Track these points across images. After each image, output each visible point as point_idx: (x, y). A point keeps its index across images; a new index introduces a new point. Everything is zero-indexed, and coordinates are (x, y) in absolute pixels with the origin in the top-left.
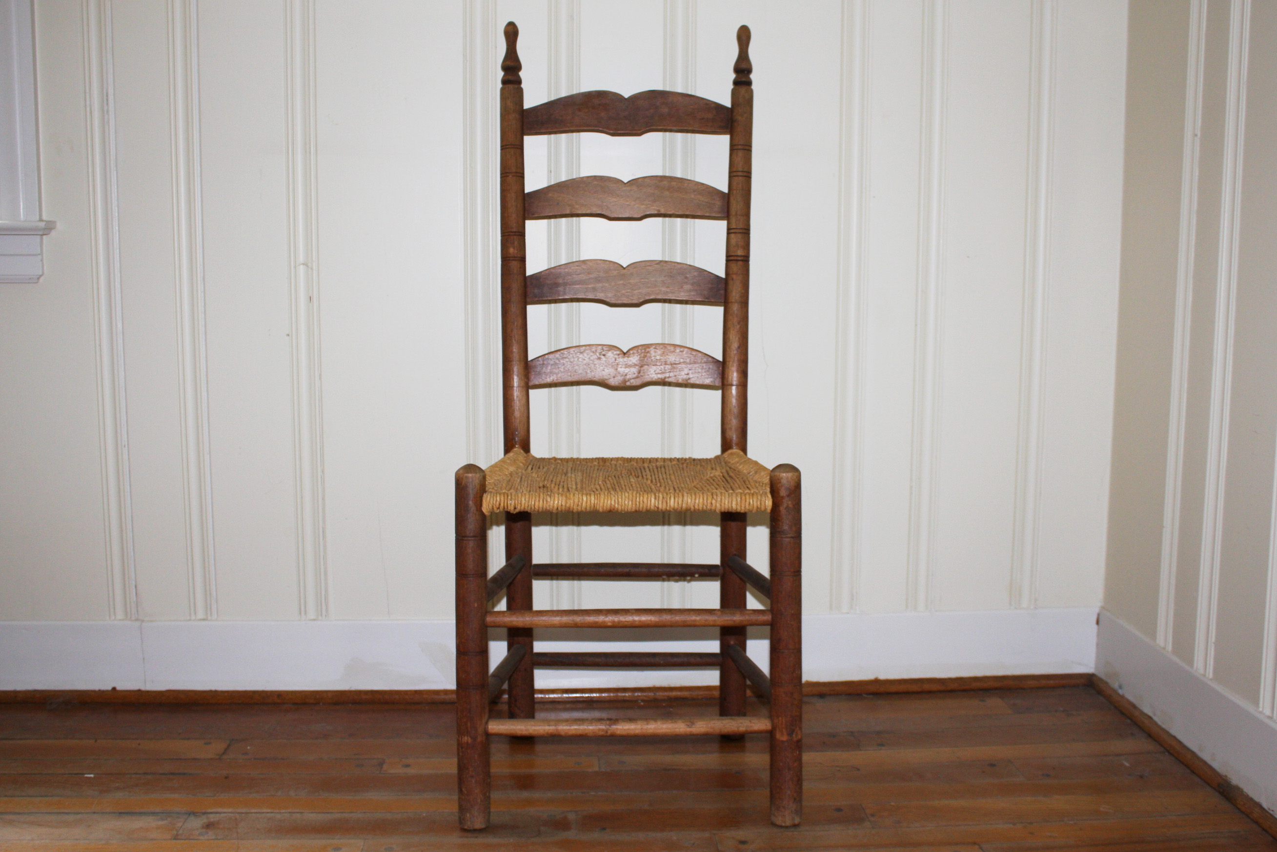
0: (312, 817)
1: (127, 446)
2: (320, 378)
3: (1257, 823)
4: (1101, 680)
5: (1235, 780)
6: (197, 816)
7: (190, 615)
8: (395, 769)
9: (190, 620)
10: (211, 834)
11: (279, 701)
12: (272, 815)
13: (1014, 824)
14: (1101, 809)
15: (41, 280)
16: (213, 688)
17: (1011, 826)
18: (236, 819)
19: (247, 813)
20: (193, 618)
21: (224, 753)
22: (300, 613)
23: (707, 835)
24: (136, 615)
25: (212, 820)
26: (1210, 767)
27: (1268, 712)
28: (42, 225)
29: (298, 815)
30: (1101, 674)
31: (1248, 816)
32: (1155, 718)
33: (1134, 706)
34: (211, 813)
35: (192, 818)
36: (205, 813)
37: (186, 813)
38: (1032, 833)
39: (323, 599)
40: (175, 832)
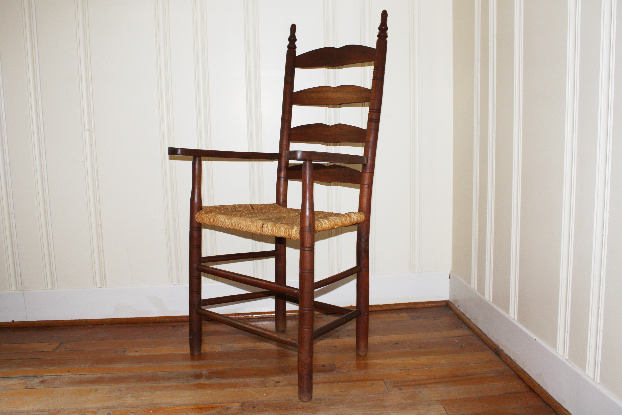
0: (89, 376)
1: (13, 213)
2: (98, 181)
3: (509, 366)
4: (451, 303)
5: (501, 347)
6: (38, 377)
7: (45, 287)
8: (130, 353)
9: (45, 289)
10: (42, 386)
11: (86, 324)
12: (72, 375)
13: (401, 370)
14: (441, 362)
16: (57, 319)
17: (399, 371)
18: (55, 378)
19: (60, 375)
20: (47, 288)
21: (57, 348)
22: (94, 285)
23: (262, 379)
24: (21, 288)
25: (44, 379)
26: (492, 341)
27: (513, 317)
29: (83, 375)
30: (451, 301)
31: (505, 362)
32: (472, 320)
33: (464, 315)
34: (44, 376)
35: (36, 378)
36: (41, 376)
37: (33, 377)
38: (408, 374)
39: (104, 278)
40: (26, 385)
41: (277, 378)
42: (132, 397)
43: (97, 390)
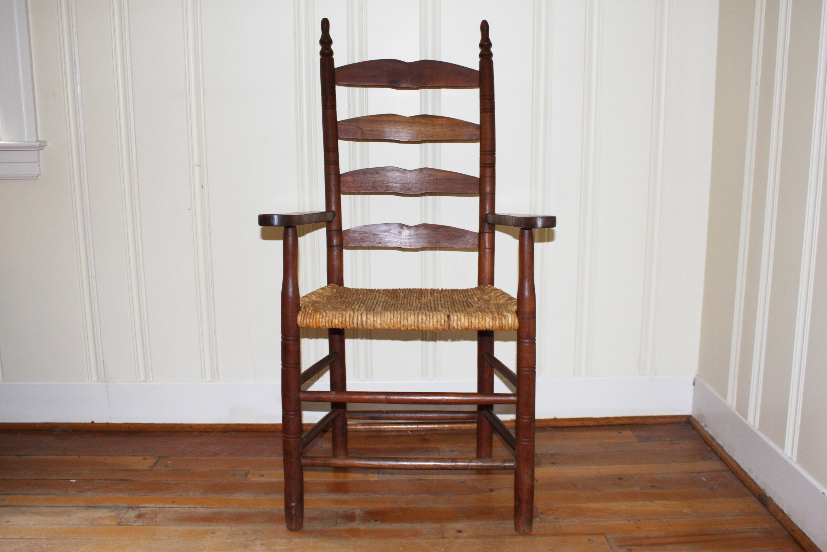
0: (201, 510)
1: (95, 278)
2: (210, 236)
3: (780, 522)
5: (769, 494)
6: (133, 509)
7: (136, 378)
8: (255, 479)
9: (136, 381)
10: (140, 522)
11: (190, 430)
12: (179, 508)
13: (629, 521)
14: (684, 511)
15: (39, 177)
16: (151, 422)
17: (626, 522)
18: (156, 511)
19: (163, 507)
20: (138, 380)
21: (154, 466)
22: (202, 378)
23: (438, 526)
24: (104, 379)
25: (142, 512)
26: (755, 483)
28: (38, 144)
29: (193, 509)
30: (695, 417)
31: (775, 517)
32: (725, 448)
33: (713, 439)
34: (142, 507)
35: (130, 510)
36: (138, 507)
37: (127, 507)
38: (639, 527)
39: (216, 369)
40: (119, 520)
41: (459, 525)
42: (262, 545)
43: (214, 533)
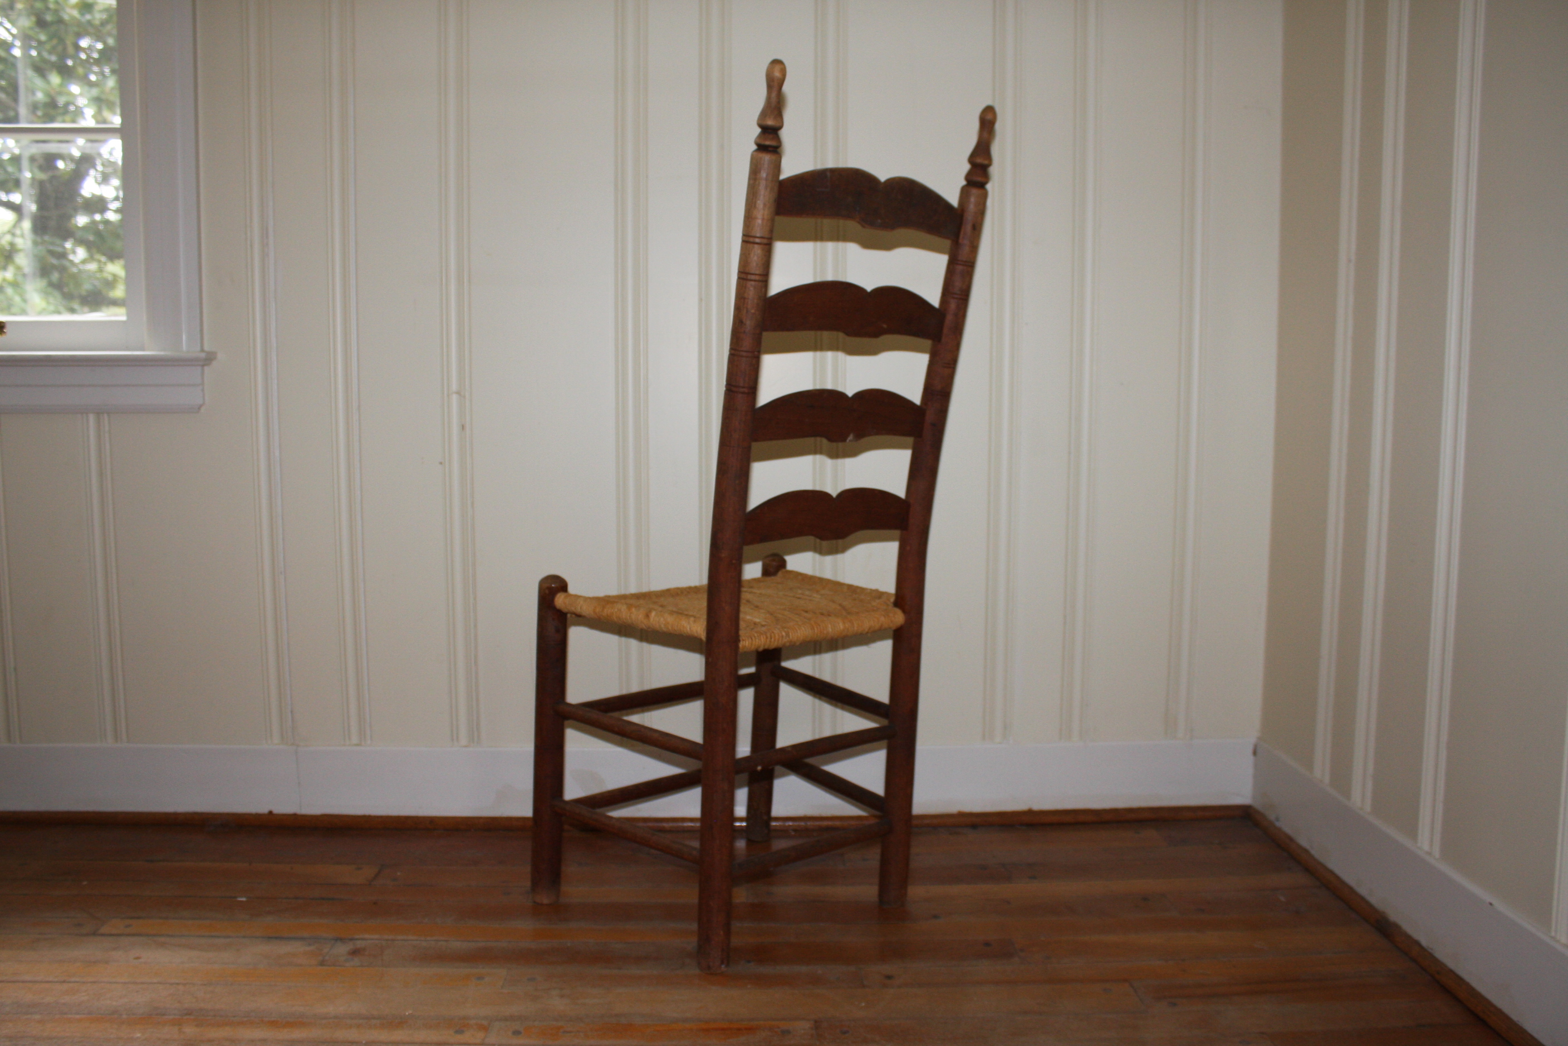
0: (457, 945)
1: (284, 573)
3: (1416, 961)
4: (1257, 812)
5: (1393, 916)
6: (344, 942)
10: (356, 962)
12: (418, 942)
13: (1166, 962)
14: (1256, 946)
15: (203, 410)
17: (1163, 963)
18: (382, 946)
19: (393, 940)
21: (374, 879)
22: (452, 740)
23: (851, 969)
25: (359, 947)
26: (1368, 902)
27: (1426, 847)
28: (203, 355)
29: (444, 943)
30: (1258, 806)
31: (1406, 954)
32: (1312, 853)
33: (1291, 839)
34: (357, 939)
35: (339, 944)
36: (351, 940)
37: (334, 940)
38: (1184, 970)
39: (475, 724)
40: (321, 958)
41: (887, 968)
42: (562, 996)
43: (480, 978)
